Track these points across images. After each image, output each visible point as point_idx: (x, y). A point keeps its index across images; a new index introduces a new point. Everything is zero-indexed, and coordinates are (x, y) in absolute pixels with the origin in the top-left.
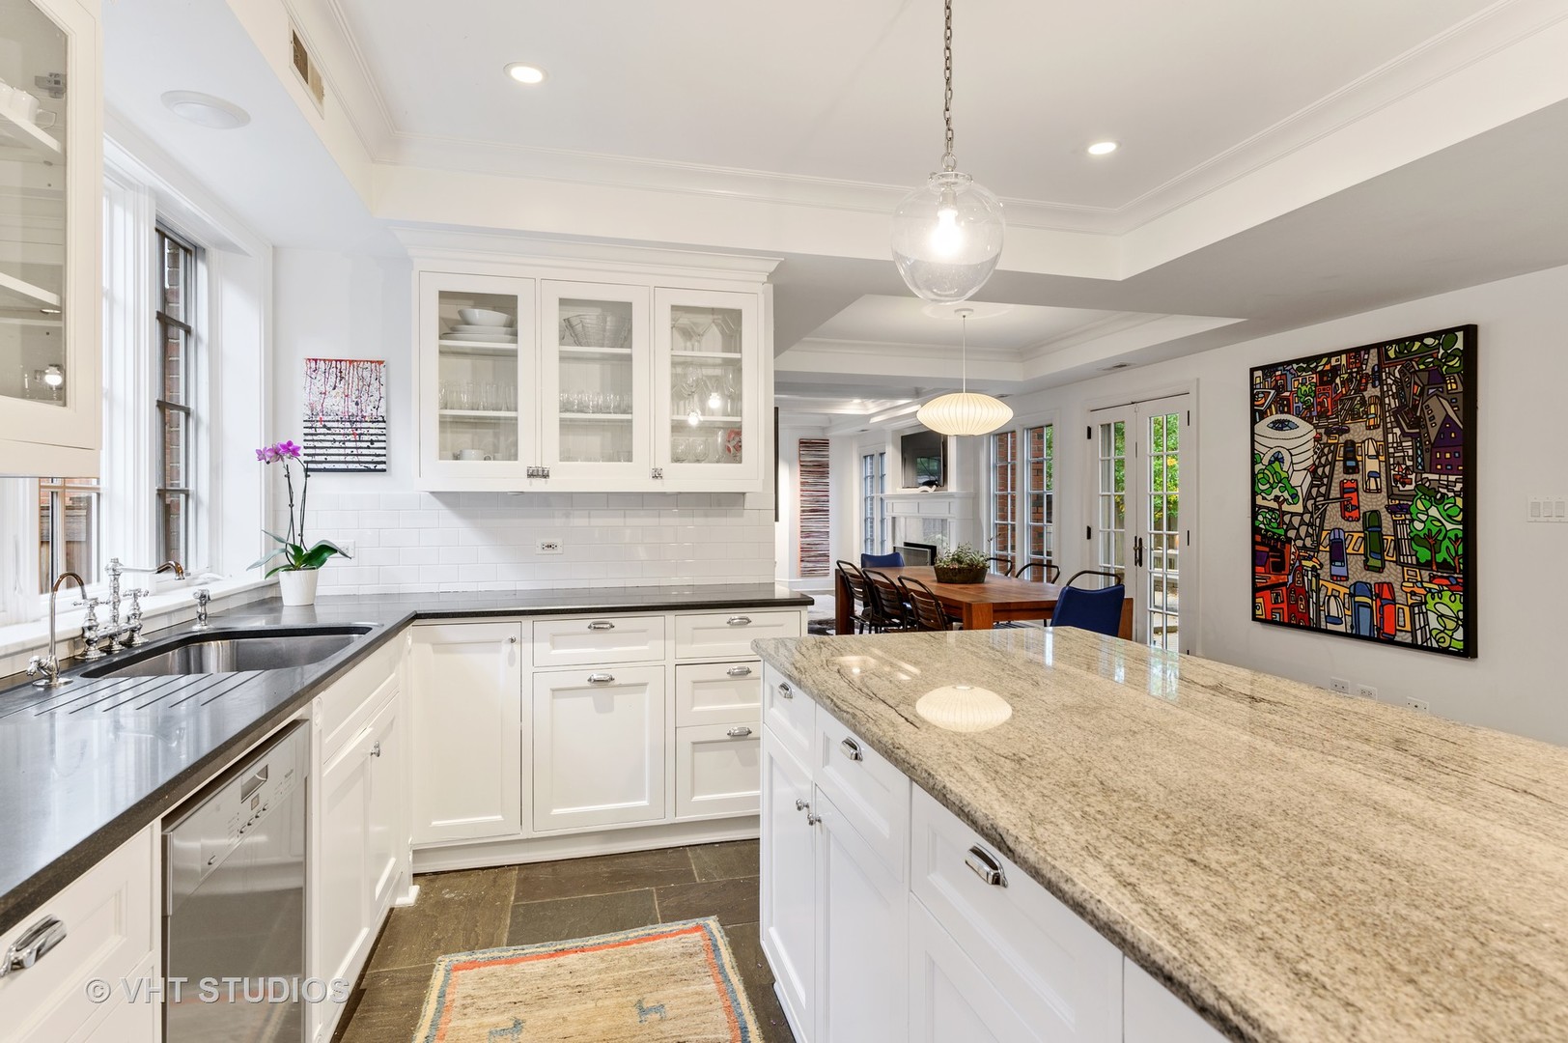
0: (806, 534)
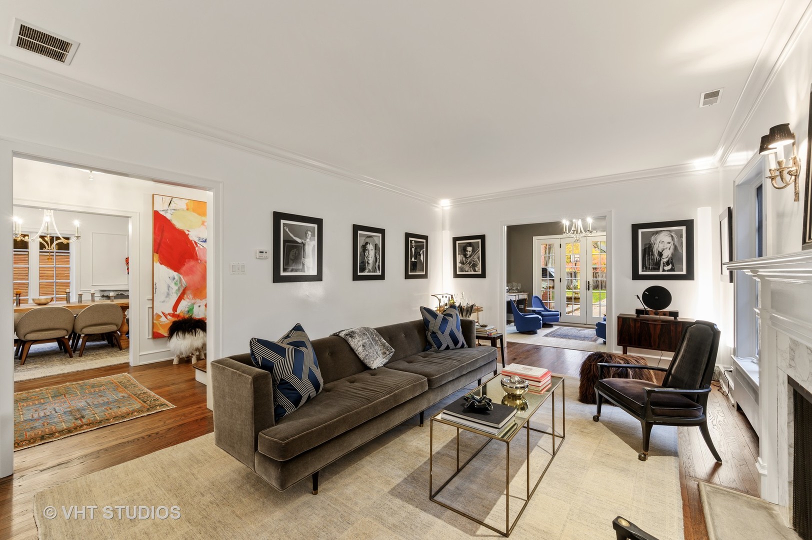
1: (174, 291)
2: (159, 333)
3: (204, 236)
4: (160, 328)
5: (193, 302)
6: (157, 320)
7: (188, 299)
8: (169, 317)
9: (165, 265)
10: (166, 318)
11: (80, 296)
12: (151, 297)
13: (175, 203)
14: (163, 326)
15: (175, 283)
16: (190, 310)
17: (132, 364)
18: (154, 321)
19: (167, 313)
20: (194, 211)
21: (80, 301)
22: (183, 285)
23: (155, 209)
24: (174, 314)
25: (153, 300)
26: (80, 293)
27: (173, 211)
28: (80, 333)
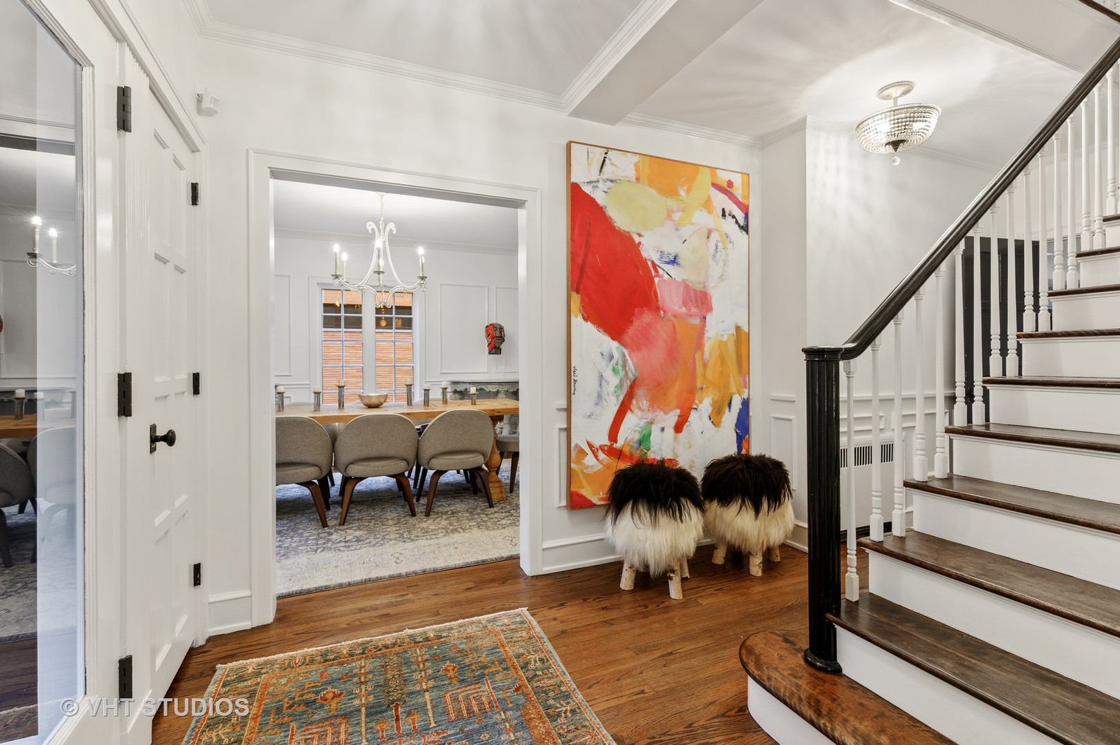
1: (611, 388)
2: (582, 497)
3: (672, 248)
4: (584, 483)
5: (649, 420)
6: (579, 462)
7: (640, 409)
8: (602, 456)
9: (593, 323)
10: (596, 457)
11: (427, 391)
12: (564, 404)
13: (612, 164)
14: (591, 478)
15: (614, 370)
16: (644, 441)
17: (528, 567)
18: (573, 465)
19: (597, 444)
20: (651, 183)
21: (426, 402)
22: (630, 375)
23: (574, 180)
24: (611, 447)
25: (568, 410)
26: (426, 386)
27: (609, 184)
28: (426, 467)
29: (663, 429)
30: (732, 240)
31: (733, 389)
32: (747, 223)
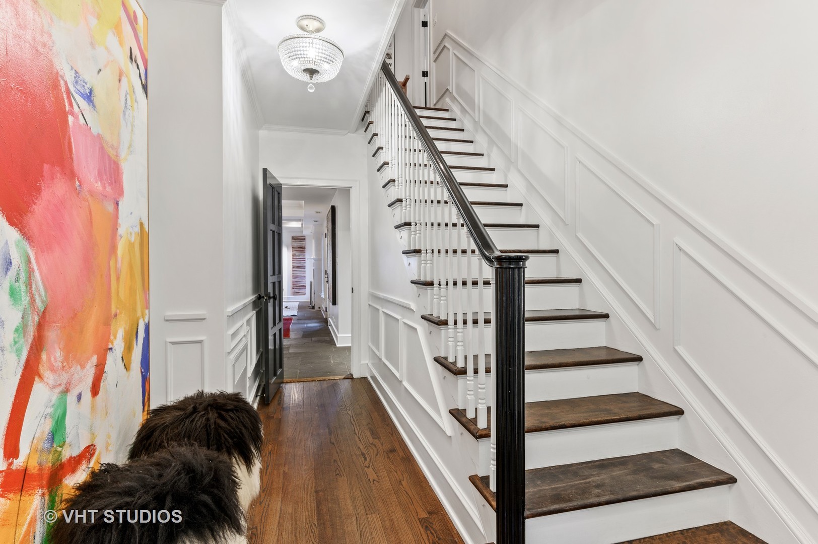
0: (295, 277)
1: (9, 335)
5: (63, 386)
15: (13, 293)
16: (58, 430)
22: (38, 301)
29: (79, 397)
30: (138, 99)
31: (139, 314)
32: (147, 83)
